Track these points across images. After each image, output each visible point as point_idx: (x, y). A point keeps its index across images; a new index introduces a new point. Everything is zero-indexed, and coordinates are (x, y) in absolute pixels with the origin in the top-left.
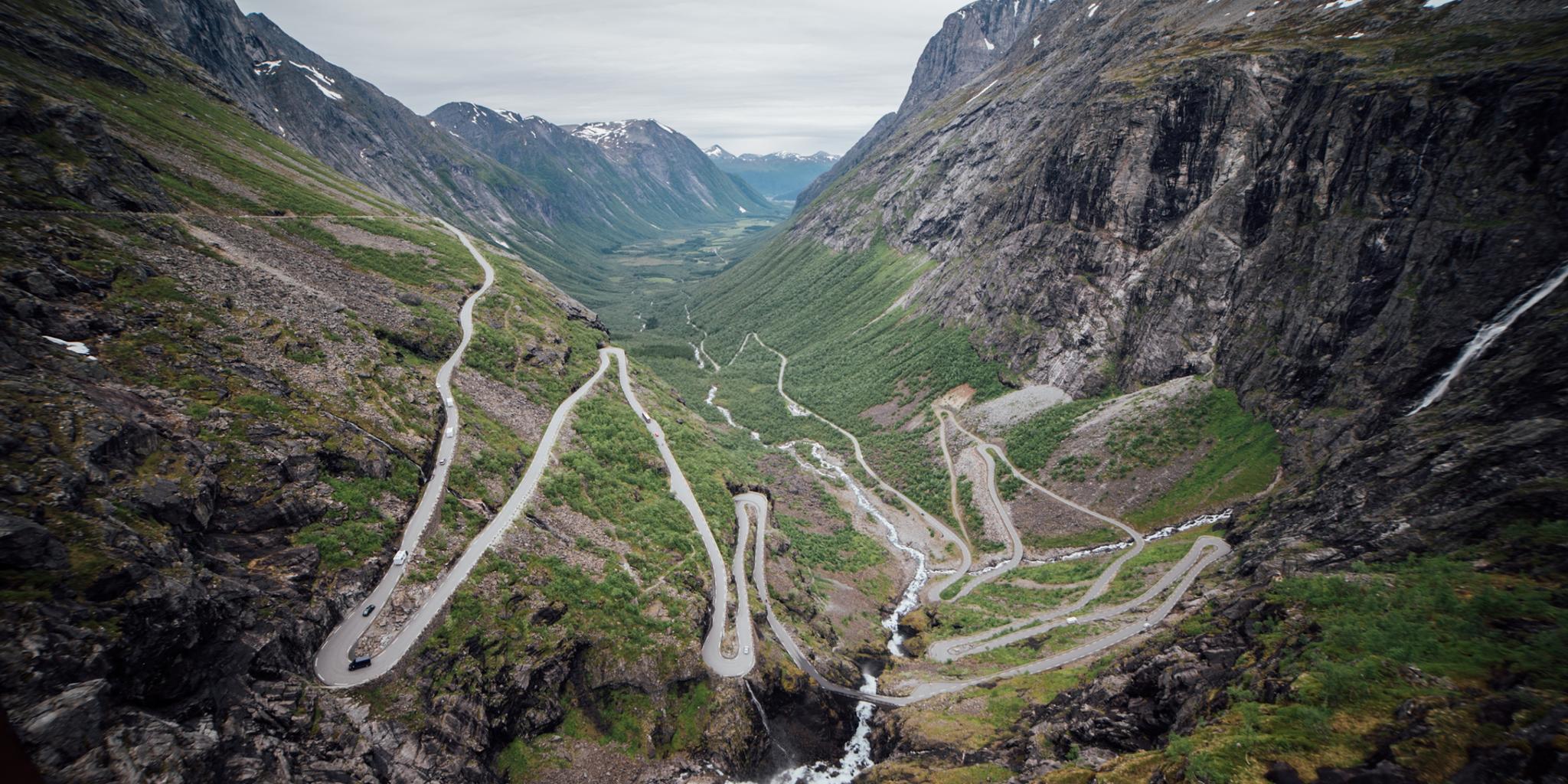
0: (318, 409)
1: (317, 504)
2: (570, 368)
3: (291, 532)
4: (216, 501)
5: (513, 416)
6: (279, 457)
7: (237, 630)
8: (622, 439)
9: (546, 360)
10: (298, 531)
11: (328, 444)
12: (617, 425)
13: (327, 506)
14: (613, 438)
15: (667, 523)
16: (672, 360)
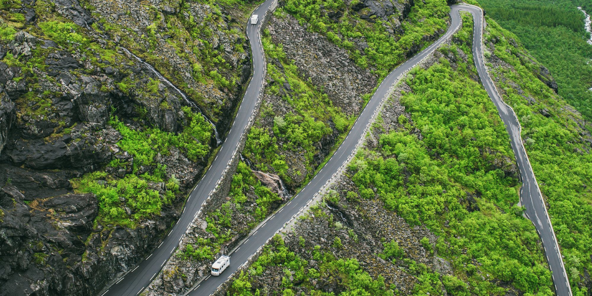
0: (117, 44)
1: (103, 150)
2: (406, 24)
3: (75, 176)
4: (10, 130)
5: (330, 79)
6: (73, 92)
7: (13, 269)
8: (462, 127)
9: (380, 12)
10: (81, 176)
11: (123, 85)
12: (458, 107)
13: (113, 153)
14: (452, 124)
15: (506, 247)
16: (550, 29)
